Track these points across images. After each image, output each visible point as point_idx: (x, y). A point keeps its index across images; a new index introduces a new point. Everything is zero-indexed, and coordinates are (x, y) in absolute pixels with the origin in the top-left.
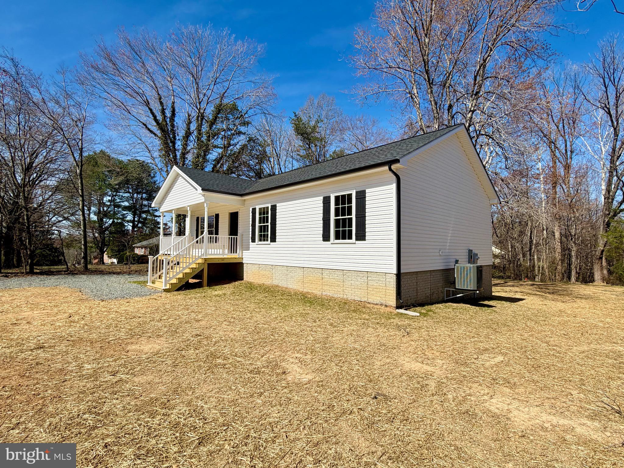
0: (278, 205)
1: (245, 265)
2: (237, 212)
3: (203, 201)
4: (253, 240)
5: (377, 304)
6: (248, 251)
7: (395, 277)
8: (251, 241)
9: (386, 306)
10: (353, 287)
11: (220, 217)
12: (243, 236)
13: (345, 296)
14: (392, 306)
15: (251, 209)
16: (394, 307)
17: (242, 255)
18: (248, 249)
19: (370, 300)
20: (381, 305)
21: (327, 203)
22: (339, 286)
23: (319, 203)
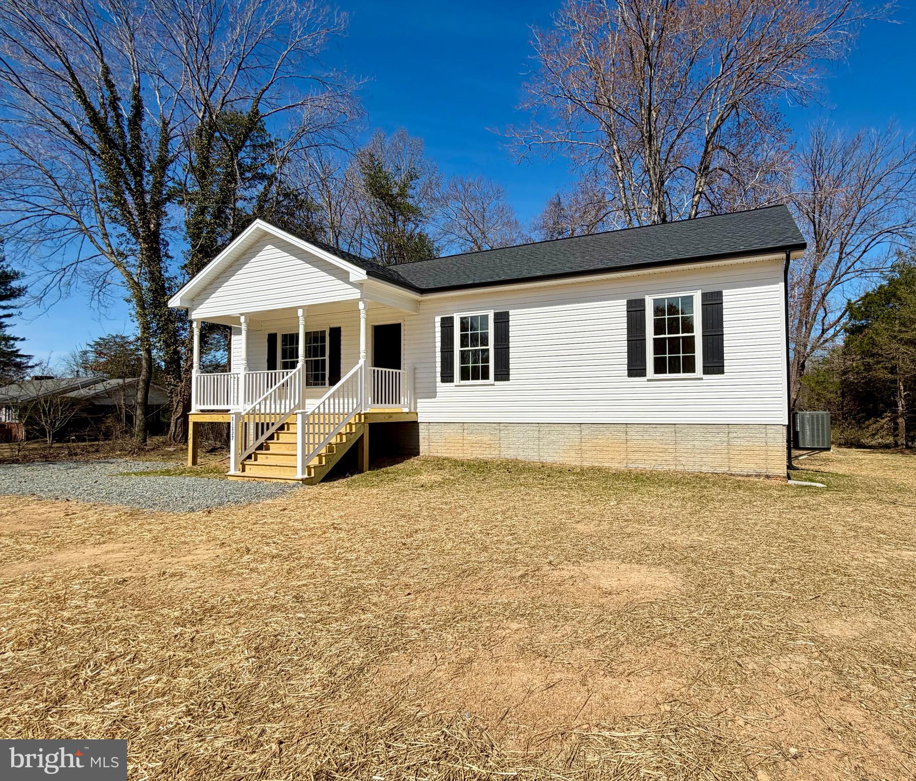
0: (511, 312)
1: (421, 427)
2: (399, 326)
3: (358, 296)
4: (447, 377)
5: (748, 476)
6: (433, 400)
7: (784, 431)
8: (439, 379)
9: (768, 477)
10: (698, 451)
11: (342, 334)
12: (417, 371)
13: (680, 468)
14: (779, 477)
15: (438, 319)
16: (784, 477)
17: (416, 408)
18: (432, 394)
19: (733, 471)
20: (758, 476)
21: (635, 310)
22: (665, 451)
23: (618, 310)
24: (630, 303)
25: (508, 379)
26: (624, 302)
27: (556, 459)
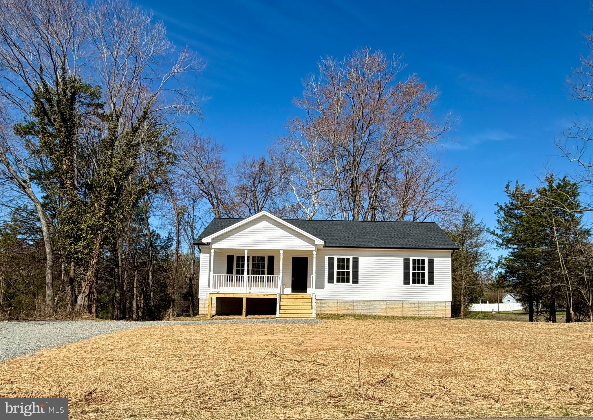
0: (360, 258)
3: (314, 249)
4: (331, 282)
6: (323, 290)
8: (326, 282)
9: (446, 317)
10: (426, 310)
15: (327, 257)
16: (450, 318)
19: (436, 316)
20: (443, 317)
21: (406, 262)
22: (415, 310)
23: (400, 261)
24: (405, 259)
25: (358, 283)
26: (403, 259)
27: (377, 313)
